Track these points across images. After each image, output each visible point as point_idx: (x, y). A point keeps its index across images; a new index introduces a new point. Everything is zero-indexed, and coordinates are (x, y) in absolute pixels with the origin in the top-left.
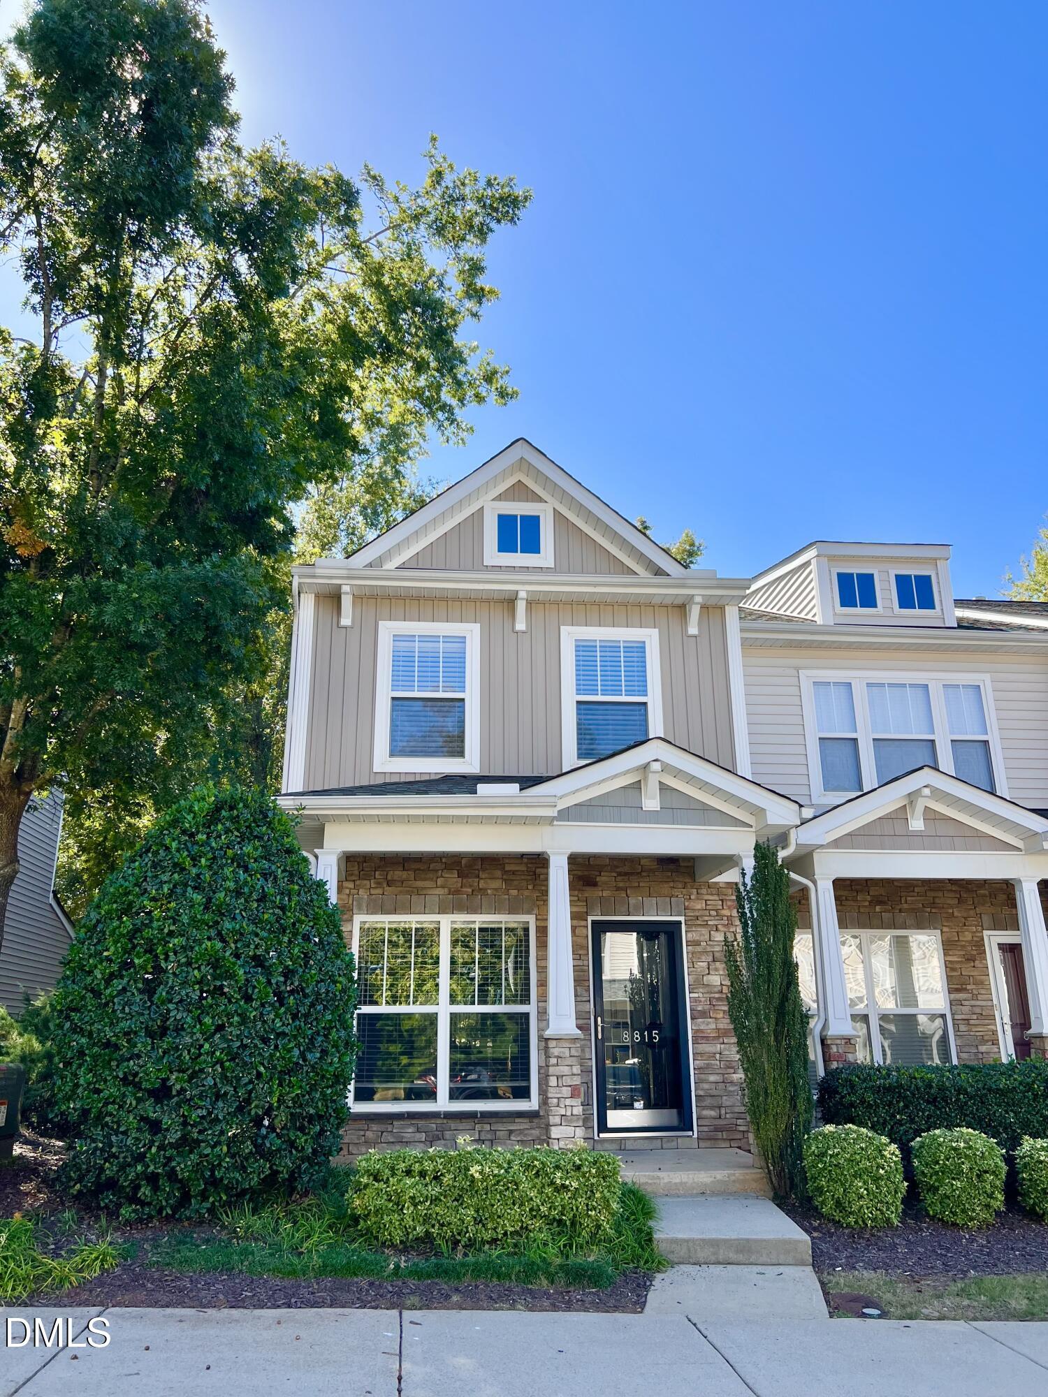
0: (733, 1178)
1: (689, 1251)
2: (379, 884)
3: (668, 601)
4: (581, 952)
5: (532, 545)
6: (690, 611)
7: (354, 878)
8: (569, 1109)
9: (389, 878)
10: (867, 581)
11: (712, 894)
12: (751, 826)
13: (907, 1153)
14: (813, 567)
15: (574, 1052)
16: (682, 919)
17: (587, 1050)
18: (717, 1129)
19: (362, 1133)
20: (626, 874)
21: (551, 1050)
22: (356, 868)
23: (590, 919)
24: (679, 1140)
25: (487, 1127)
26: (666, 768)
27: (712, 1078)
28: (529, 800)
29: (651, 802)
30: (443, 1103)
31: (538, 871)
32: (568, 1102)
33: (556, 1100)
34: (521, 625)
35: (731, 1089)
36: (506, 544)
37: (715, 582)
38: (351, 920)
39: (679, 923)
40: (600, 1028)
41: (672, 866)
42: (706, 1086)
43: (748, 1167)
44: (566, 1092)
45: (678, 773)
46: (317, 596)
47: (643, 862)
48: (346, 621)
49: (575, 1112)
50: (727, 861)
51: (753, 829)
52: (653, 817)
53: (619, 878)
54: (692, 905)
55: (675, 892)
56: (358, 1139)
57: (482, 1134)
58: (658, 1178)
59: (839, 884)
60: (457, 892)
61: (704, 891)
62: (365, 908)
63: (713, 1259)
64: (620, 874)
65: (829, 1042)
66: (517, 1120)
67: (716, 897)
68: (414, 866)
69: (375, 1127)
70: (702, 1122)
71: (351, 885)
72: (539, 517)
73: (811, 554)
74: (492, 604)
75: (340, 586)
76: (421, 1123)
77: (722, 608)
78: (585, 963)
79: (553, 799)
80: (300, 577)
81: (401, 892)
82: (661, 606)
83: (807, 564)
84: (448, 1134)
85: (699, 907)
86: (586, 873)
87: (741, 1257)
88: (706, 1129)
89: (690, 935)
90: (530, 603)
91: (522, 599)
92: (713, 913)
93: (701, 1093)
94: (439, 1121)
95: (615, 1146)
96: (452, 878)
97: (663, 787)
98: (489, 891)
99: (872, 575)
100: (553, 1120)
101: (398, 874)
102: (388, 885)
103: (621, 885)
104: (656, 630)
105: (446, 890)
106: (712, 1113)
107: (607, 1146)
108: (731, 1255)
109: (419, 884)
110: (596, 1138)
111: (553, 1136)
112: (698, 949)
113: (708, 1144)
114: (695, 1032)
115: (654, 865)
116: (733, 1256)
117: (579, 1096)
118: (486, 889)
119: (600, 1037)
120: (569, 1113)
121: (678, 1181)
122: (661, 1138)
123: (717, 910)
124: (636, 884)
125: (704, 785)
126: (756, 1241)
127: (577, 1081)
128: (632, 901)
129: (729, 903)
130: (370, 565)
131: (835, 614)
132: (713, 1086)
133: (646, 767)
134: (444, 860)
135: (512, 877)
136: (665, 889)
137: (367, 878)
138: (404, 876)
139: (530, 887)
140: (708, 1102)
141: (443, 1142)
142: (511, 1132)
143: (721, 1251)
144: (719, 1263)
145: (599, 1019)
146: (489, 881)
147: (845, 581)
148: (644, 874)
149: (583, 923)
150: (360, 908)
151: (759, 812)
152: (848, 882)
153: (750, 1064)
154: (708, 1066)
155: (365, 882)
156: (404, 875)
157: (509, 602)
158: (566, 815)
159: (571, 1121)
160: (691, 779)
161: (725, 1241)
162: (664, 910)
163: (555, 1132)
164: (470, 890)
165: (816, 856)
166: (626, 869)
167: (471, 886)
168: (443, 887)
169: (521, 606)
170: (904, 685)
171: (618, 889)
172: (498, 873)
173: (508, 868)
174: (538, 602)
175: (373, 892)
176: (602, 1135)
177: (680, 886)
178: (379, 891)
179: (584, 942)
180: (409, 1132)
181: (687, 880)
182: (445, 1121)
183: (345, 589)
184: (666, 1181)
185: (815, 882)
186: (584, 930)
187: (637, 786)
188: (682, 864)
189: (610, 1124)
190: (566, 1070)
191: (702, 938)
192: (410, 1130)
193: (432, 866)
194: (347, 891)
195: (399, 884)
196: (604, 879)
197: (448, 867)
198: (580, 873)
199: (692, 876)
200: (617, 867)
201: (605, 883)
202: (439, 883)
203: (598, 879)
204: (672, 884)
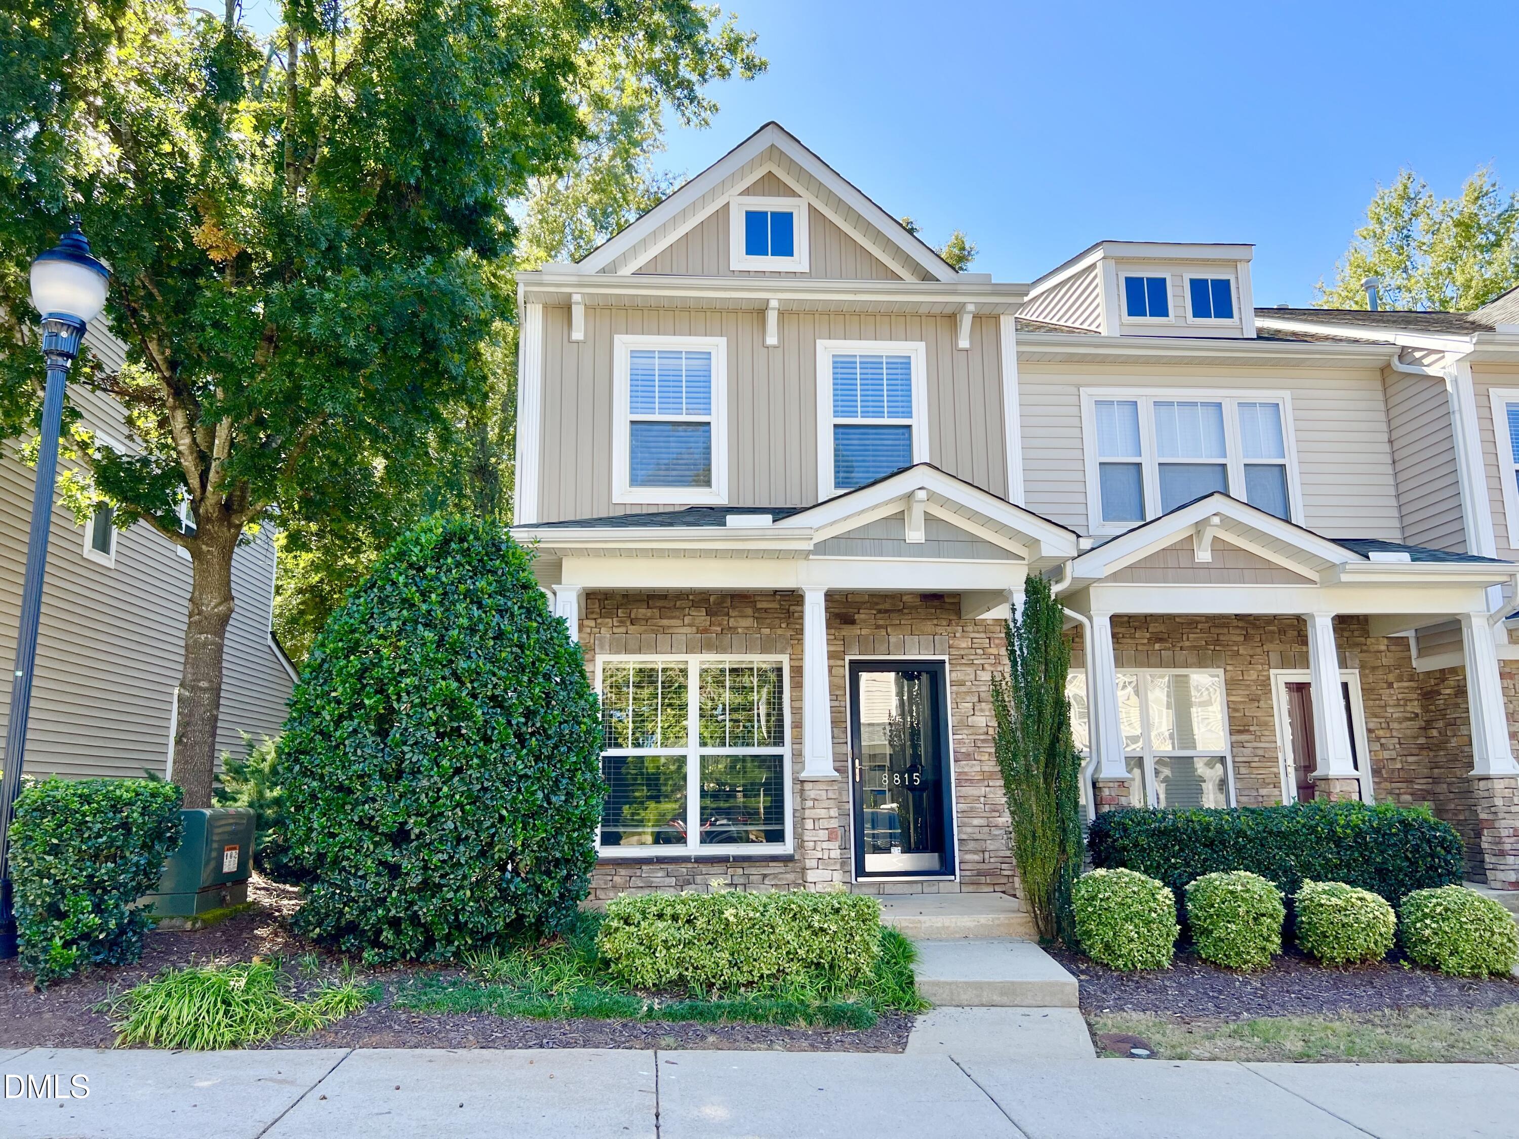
0: (997, 922)
1: (952, 993)
2: (622, 623)
3: (936, 310)
4: (838, 693)
5: (784, 247)
6: (961, 321)
7: (595, 616)
8: (826, 852)
9: (633, 616)
10: (1158, 286)
11: (979, 632)
12: (1024, 559)
13: (1180, 897)
14: (1098, 270)
15: (831, 795)
16: (946, 658)
17: (844, 793)
18: (980, 874)
19: (610, 878)
20: (886, 611)
21: (807, 793)
22: (597, 605)
23: (847, 658)
24: (941, 884)
25: (740, 871)
26: (932, 496)
27: (976, 822)
28: (781, 532)
29: (915, 534)
30: (694, 847)
31: (792, 608)
32: (825, 845)
33: (812, 844)
34: (772, 339)
35: (997, 832)
36: (755, 246)
37: (989, 288)
38: (593, 660)
39: (943, 662)
40: (857, 771)
41: (936, 603)
42: (969, 830)
43: (1014, 911)
44: (823, 835)
45: (945, 502)
46: (545, 307)
47: (905, 598)
48: (578, 334)
49: (832, 856)
50: (998, 596)
51: (1026, 562)
52: (917, 550)
53: (879, 616)
54: (956, 643)
55: (939, 630)
56: (606, 884)
57: (735, 878)
58: (920, 922)
59: (1117, 620)
60: (705, 631)
61: (970, 629)
62: (607, 647)
63: (976, 1001)
64: (880, 611)
65: (1101, 785)
66: (771, 864)
67: (983, 635)
68: (660, 603)
69: (623, 872)
70: (964, 866)
71: (592, 623)
72: (791, 214)
73: (1096, 256)
74: (740, 315)
75: (570, 294)
76: (671, 867)
77: (997, 318)
78: (843, 704)
79: (808, 532)
80: (526, 284)
81: (645, 631)
82: (929, 315)
83: (1093, 267)
84: (699, 879)
85: (964, 645)
86: (844, 611)
87: (1005, 1000)
88: (968, 873)
89: (954, 674)
90: (781, 314)
91: (774, 309)
92: (980, 651)
93: (964, 837)
94: (690, 865)
95: (874, 890)
96: (701, 617)
97: (929, 519)
98: (740, 630)
99: (1164, 280)
100: (810, 863)
101: (642, 612)
102: (632, 624)
103: (881, 622)
104: (923, 344)
105: (694, 629)
106: (976, 857)
107: (865, 890)
108: (995, 998)
109: (665, 622)
110: (854, 882)
111: (809, 879)
112: (963, 689)
113: (971, 888)
114: (959, 774)
115: (917, 601)
116: (996, 998)
117: (836, 839)
118: (736, 628)
119: (858, 779)
120: (826, 857)
121: (939, 925)
122: (922, 882)
123: (983, 649)
124: (898, 622)
125: (974, 515)
126: (1021, 983)
127: (834, 824)
128: (893, 639)
129: (997, 641)
130: (603, 270)
131: (1122, 325)
132: (977, 830)
133: (910, 496)
134: (691, 597)
135: (764, 615)
136: (929, 626)
137: (609, 616)
139: (783, 625)
140: (971, 845)
141: (693, 886)
142: (765, 876)
143: (985, 993)
144: (983, 1005)
145: (857, 761)
146: (739, 619)
147: (1133, 285)
148: (906, 611)
149: (840, 663)
150: (602, 647)
151: (1033, 543)
152: (1126, 619)
153: (1017, 807)
154: (972, 810)
155: (607, 620)
156: (649, 613)
157: (760, 312)
158: (822, 548)
159: (827, 864)
160: (959, 509)
161: (989, 984)
162: (926, 649)
163: (811, 876)
164: (719, 629)
165: (1092, 591)
166: (887, 606)
167: (720, 625)
168: (690, 625)
169: (772, 318)
170: (1195, 404)
171: (878, 627)
172: (749, 611)
173: (759, 605)
174: (791, 312)
175: (615, 630)
176: (859, 879)
177: (945, 623)
178: (623, 630)
179: (841, 682)
180: (658, 875)
181: (951, 617)
182: (696, 865)
183: (576, 298)
184: (927, 925)
185: (1090, 619)
186: (842, 670)
187: (900, 517)
188: (947, 600)
189: (868, 869)
190: (822, 813)
191: (967, 678)
192: (660, 875)
193: (678, 603)
194: (588, 630)
195: (644, 622)
196: (862, 616)
197: (695, 605)
198: (837, 611)
199: (958, 612)
200: (877, 604)
201: (864, 621)
202: (686, 622)
203: (856, 616)
204: (935, 622)
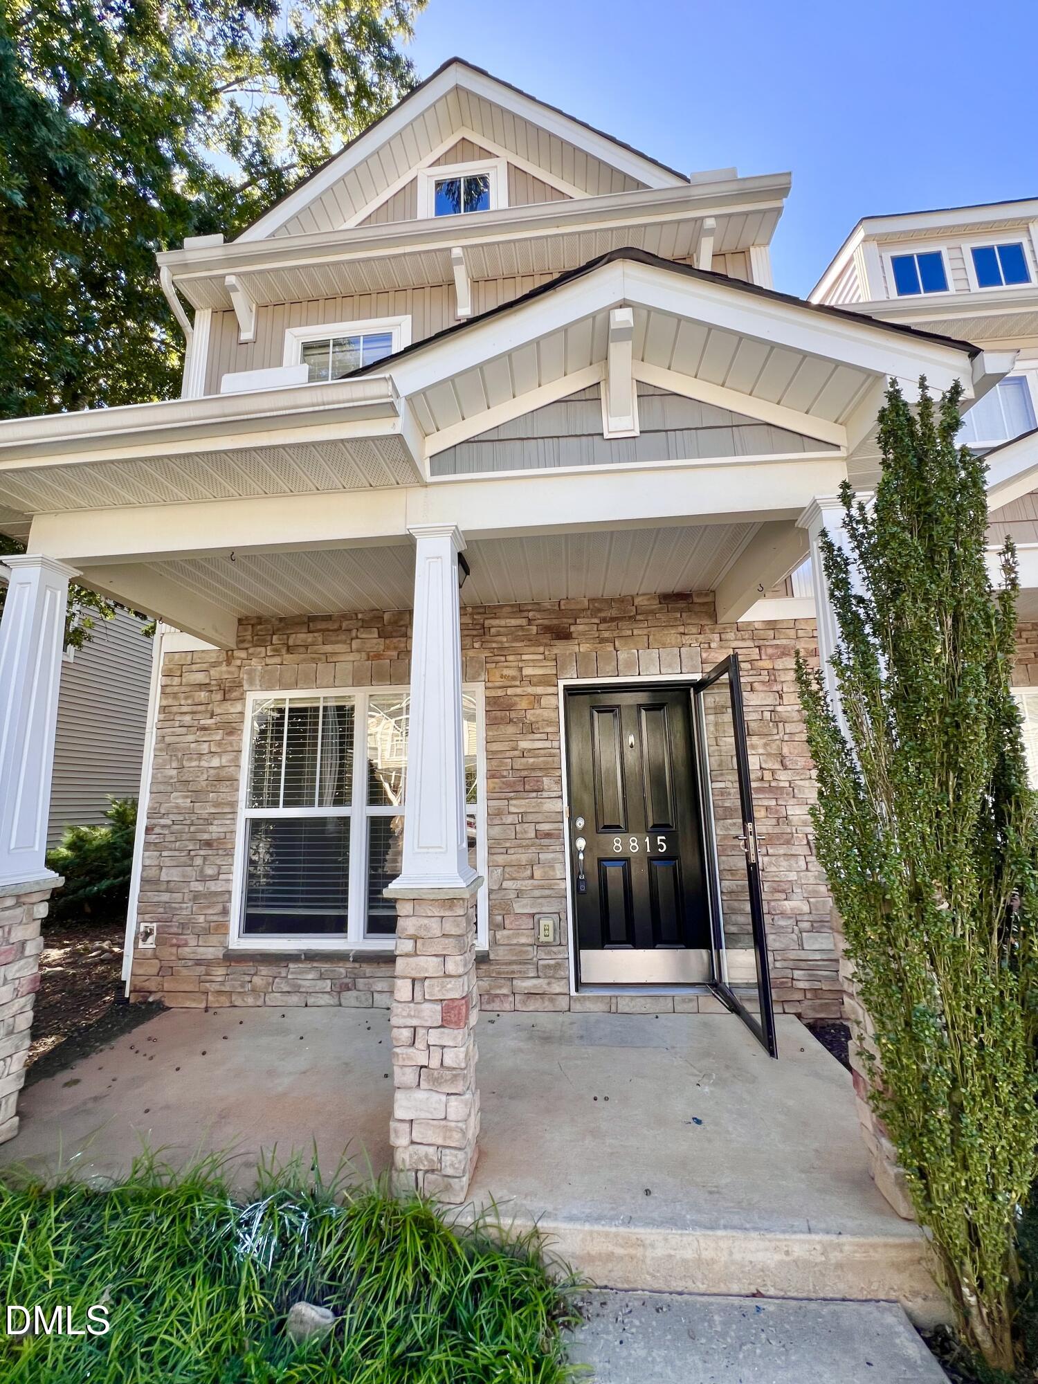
2: (277, 652)
4: (549, 730)
5: (479, 203)
7: (246, 645)
8: (439, 1053)
9: (290, 643)
10: (933, 262)
11: (743, 639)
12: (838, 447)
15: (450, 928)
16: (697, 677)
17: (558, 866)
19: (248, 978)
20: (612, 619)
22: (249, 633)
23: (561, 683)
29: (621, 420)
30: (356, 939)
31: (487, 623)
32: (434, 1037)
34: (464, 310)
36: (446, 207)
38: (242, 698)
41: (682, 604)
42: (741, 919)
44: (431, 1013)
46: (214, 311)
47: (637, 601)
48: (246, 335)
49: (453, 1060)
51: (842, 453)
52: (626, 448)
53: (602, 627)
54: (712, 656)
55: (687, 639)
60: (378, 656)
61: (731, 636)
62: (259, 683)
64: (604, 620)
67: (750, 643)
68: (323, 625)
69: (264, 970)
71: (243, 654)
72: (487, 175)
74: (427, 290)
75: (225, 277)
76: (325, 966)
77: (745, 252)
78: (555, 744)
81: (304, 660)
84: (361, 983)
86: (555, 622)
90: (476, 281)
96: (372, 639)
99: (939, 257)
100: (400, 1076)
101: (301, 637)
102: (289, 652)
103: (606, 634)
105: (364, 655)
107: (589, 1005)
109: (328, 648)
110: (573, 994)
111: (399, 1114)
115: (655, 605)
120: (435, 1063)
123: (750, 661)
124: (629, 633)
128: (622, 656)
129: (770, 651)
134: (360, 616)
136: (671, 636)
137: (261, 643)
138: (310, 640)
139: (477, 645)
141: (353, 993)
148: (639, 617)
149: (551, 690)
150: (253, 684)
155: (259, 649)
156: (310, 638)
157: (450, 284)
159: (439, 1080)
162: (670, 666)
163: (404, 1106)
164: (395, 653)
166: (614, 613)
167: (395, 648)
168: (358, 651)
171: (602, 641)
175: (269, 661)
177: (694, 630)
178: (277, 660)
179: (553, 715)
180: (309, 978)
181: (703, 623)
182: (357, 965)
183: (231, 281)
186: (552, 700)
187: (589, 396)
188: (696, 600)
192: (310, 976)
193: (344, 625)
194: (238, 662)
195: (302, 650)
196: (581, 628)
197: (366, 625)
198: (546, 622)
199: (713, 615)
200: (600, 610)
201: (583, 633)
202: (354, 646)
203: (573, 628)
204: (681, 629)
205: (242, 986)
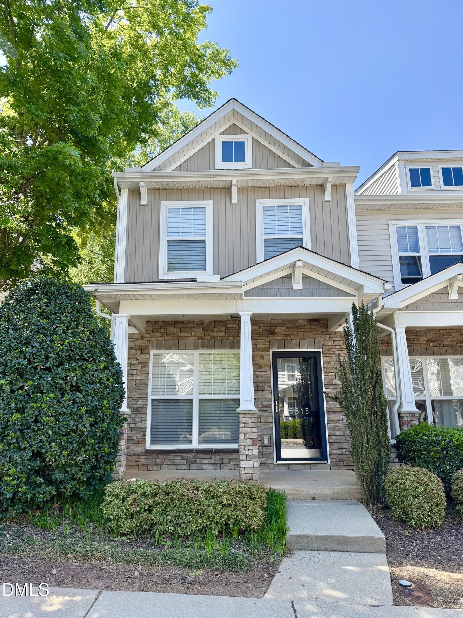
2: (162, 335)
4: (267, 368)
5: (240, 157)
6: (326, 187)
7: (149, 332)
8: (251, 452)
9: (168, 332)
11: (337, 337)
12: (355, 296)
14: (397, 166)
15: (253, 420)
16: (321, 350)
17: (270, 418)
18: (341, 460)
19: (154, 460)
20: (290, 328)
21: (241, 419)
22: (151, 327)
23: (271, 351)
24: (320, 465)
25: (218, 457)
27: (338, 433)
29: (298, 285)
30: (195, 445)
32: (250, 448)
33: (243, 447)
34: (234, 200)
35: (347, 439)
36: (226, 158)
37: (339, 169)
38: (148, 353)
39: (319, 352)
40: (277, 407)
41: (315, 323)
42: (334, 437)
43: (353, 485)
44: (249, 442)
45: (313, 267)
46: (129, 190)
47: (300, 321)
48: (144, 202)
49: (254, 453)
50: (340, 317)
51: (356, 298)
52: (298, 293)
53: (286, 330)
54: (326, 343)
55: (317, 336)
57: (216, 460)
60: (202, 338)
61: (333, 336)
62: (155, 347)
64: (287, 328)
65: (402, 415)
66: (234, 454)
67: (339, 339)
68: (180, 326)
69: (161, 457)
70: (332, 456)
71: (148, 336)
72: (244, 142)
73: (396, 158)
74: (219, 190)
75: (139, 182)
76: (184, 455)
77: (344, 186)
78: (269, 373)
79: (239, 283)
80: (118, 178)
81: (173, 339)
82: (310, 186)
83: (394, 165)
84: (198, 461)
85: (330, 344)
86: (269, 328)
87: (340, 547)
88: (334, 460)
89: (325, 358)
90: (239, 189)
91: (235, 185)
92: (338, 347)
93: (332, 441)
94: (193, 454)
95: (285, 468)
96: (200, 332)
97: (305, 277)
98: (219, 338)
99: (429, 169)
100: (242, 457)
101: (172, 330)
102: (167, 336)
103: (288, 333)
104: (308, 199)
105: (197, 338)
106: (338, 452)
107: (281, 467)
109: (183, 334)
110: (275, 463)
111: (242, 466)
112: (330, 366)
113: (336, 468)
114: (328, 409)
115: (306, 322)
117: (256, 444)
118: (217, 337)
119: (277, 411)
120: (250, 454)
122: (310, 464)
123: (340, 346)
124: (296, 333)
125: (327, 274)
127: (255, 436)
128: (294, 341)
130: (154, 170)
131: (408, 191)
132: (338, 438)
133: (293, 265)
134: (195, 322)
135: (231, 331)
136: (312, 335)
137: (156, 332)
138: (175, 331)
140: (336, 445)
141: (195, 465)
142: (230, 459)
145: (276, 402)
146: (218, 333)
147: (413, 172)
148: (300, 327)
149: (268, 353)
150: (153, 347)
151: (359, 287)
153: (352, 427)
154: (335, 427)
155: (155, 334)
157: (228, 189)
158: (249, 293)
159: (251, 458)
160: (320, 271)
162: (311, 346)
163: (243, 464)
164: (209, 337)
165: (395, 315)
166: (291, 325)
167: (209, 335)
168: (195, 336)
169: (234, 190)
170: (446, 227)
171: (286, 335)
172: (223, 329)
173: (228, 326)
174: (243, 188)
175: (159, 339)
176: (279, 462)
177: (320, 333)
178: (162, 338)
179: (268, 363)
180: (178, 459)
181: (323, 330)
182: (196, 454)
183: (141, 184)
185: (395, 329)
186: (268, 357)
187: (289, 277)
189: (283, 456)
190: (249, 430)
191: (332, 360)
193: (189, 326)
194: (147, 339)
195: (173, 335)
196: (279, 330)
197: (197, 326)
198: (266, 328)
199: (327, 328)
200: (286, 324)
201: (280, 333)
202: (193, 334)
203: (276, 331)
204: (315, 333)
205: (152, 463)
